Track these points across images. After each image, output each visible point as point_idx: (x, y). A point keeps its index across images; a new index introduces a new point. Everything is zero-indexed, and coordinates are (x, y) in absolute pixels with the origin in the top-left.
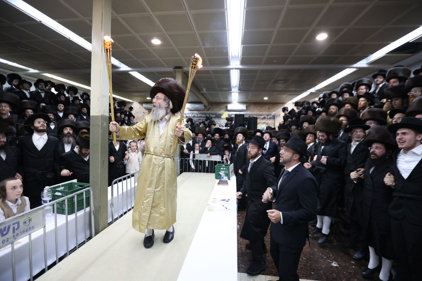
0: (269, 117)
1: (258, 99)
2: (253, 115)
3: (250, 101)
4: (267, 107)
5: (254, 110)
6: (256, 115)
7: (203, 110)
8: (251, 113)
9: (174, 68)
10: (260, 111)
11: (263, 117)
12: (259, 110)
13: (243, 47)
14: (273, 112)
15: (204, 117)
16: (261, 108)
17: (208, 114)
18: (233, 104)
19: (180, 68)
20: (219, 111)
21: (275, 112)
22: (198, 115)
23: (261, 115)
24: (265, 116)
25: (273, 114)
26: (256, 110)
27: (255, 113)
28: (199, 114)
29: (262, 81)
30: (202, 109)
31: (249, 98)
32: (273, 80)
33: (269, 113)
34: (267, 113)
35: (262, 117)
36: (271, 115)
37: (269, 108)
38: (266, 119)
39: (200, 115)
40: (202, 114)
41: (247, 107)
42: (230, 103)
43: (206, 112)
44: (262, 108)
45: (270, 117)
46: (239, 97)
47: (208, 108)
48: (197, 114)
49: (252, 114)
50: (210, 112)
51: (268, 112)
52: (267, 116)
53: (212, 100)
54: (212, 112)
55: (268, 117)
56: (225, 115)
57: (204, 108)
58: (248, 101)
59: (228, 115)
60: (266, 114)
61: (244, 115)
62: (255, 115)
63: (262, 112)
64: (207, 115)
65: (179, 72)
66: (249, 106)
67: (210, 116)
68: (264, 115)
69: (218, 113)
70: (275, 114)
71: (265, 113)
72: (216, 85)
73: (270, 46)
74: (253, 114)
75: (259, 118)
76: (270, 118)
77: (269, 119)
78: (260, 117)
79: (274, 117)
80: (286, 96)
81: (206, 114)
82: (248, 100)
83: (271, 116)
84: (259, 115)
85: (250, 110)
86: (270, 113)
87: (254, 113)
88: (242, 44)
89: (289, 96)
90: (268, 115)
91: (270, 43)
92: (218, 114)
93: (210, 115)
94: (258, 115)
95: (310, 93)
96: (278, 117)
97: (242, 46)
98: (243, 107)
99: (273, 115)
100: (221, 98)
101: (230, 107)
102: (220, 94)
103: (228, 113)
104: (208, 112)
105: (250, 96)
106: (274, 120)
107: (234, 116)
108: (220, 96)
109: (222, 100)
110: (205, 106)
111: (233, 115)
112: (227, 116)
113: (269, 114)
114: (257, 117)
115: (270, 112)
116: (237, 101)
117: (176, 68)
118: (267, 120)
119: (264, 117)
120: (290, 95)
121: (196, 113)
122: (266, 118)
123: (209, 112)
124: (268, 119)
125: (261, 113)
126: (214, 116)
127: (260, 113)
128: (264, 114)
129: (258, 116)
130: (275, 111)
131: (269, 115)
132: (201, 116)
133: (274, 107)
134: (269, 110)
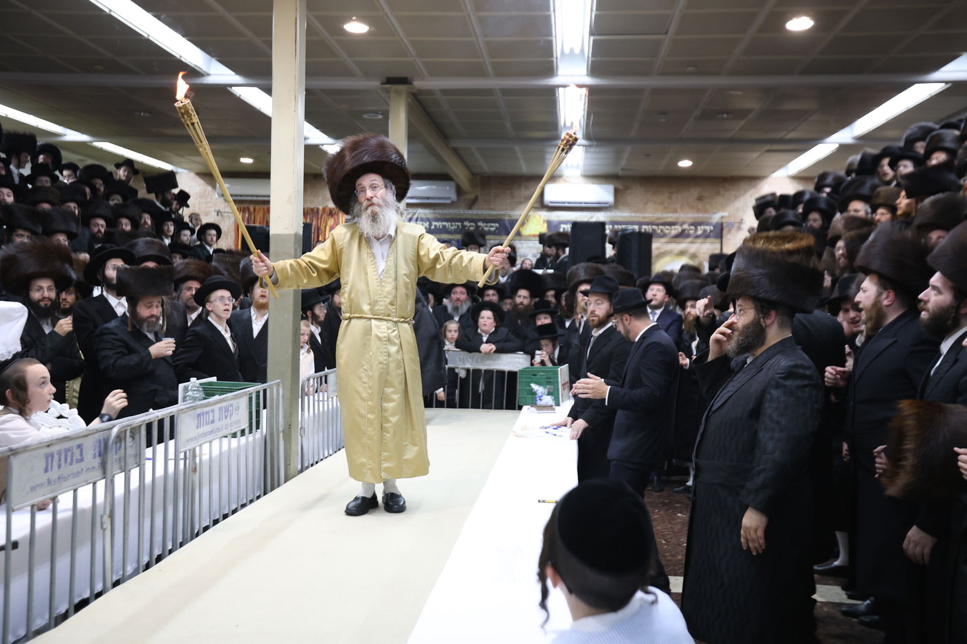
0: (700, 232)
1: (658, 166)
2: (640, 224)
3: (626, 173)
4: (695, 192)
5: (646, 203)
6: (652, 224)
7: (453, 205)
8: (633, 214)
9: (385, 80)
10: (666, 209)
11: (676, 230)
12: (662, 203)
13: (594, 41)
14: (715, 213)
15: (456, 232)
16: (670, 198)
17: (471, 220)
18: (566, 181)
19: (404, 81)
20: (513, 209)
21: (723, 212)
22: (434, 223)
23: (671, 224)
24: (685, 226)
25: (716, 218)
26: (650, 205)
27: (650, 215)
28: (437, 220)
29: (663, 113)
30: (449, 201)
31: (623, 162)
32: (697, 113)
33: (701, 215)
34: (690, 216)
35: (674, 232)
36: (708, 224)
37: (700, 199)
38: (689, 240)
39: (439, 224)
40: (447, 220)
41: (617, 192)
42: (554, 178)
43: (462, 211)
44: (674, 196)
45: (705, 231)
46: (585, 159)
47: (471, 196)
48: (428, 220)
49: (636, 219)
50: (479, 212)
51: (698, 211)
52: (693, 227)
53: (485, 167)
54: (485, 212)
55: (696, 230)
56: (537, 224)
57: (454, 196)
58: (620, 173)
59: (546, 225)
60: (691, 221)
61: (602, 225)
62: (647, 224)
63: (676, 212)
64: (466, 223)
65: (397, 92)
66: (627, 188)
67: (477, 227)
68: (682, 224)
69: (507, 218)
70: (724, 220)
71: (688, 216)
72: (508, 125)
73: (667, 39)
74: (641, 220)
75: (663, 235)
76: (706, 236)
77: (699, 240)
78: (666, 229)
79: (719, 228)
80: (756, 155)
81: (462, 221)
82: (622, 169)
83: (708, 228)
84: (664, 224)
85: (627, 205)
86: (706, 215)
87: (646, 215)
88: (592, 33)
89: (766, 154)
90: (696, 224)
91: (666, 33)
92: (509, 220)
93: (479, 224)
94: (658, 225)
95: (837, 146)
96: (733, 231)
97: (592, 38)
98: (602, 193)
99: (717, 223)
100: (522, 162)
101: (553, 193)
102: (517, 148)
103: (545, 215)
104: (470, 212)
105: (626, 155)
106: (719, 241)
107: (568, 228)
108: (519, 155)
109: (524, 169)
110: (459, 191)
111: (566, 223)
112: (543, 229)
113: (699, 220)
114: (654, 230)
115: (706, 211)
116: (578, 172)
117: (391, 81)
118: (691, 243)
119: (683, 231)
120: (768, 151)
121: (423, 216)
122: (688, 236)
123: (475, 212)
124: (697, 237)
125: (670, 217)
126: (493, 229)
127: (665, 215)
128: (680, 220)
129: (660, 227)
130: (723, 208)
131: (700, 224)
132: (444, 226)
133: (718, 193)
134: (700, 205)
